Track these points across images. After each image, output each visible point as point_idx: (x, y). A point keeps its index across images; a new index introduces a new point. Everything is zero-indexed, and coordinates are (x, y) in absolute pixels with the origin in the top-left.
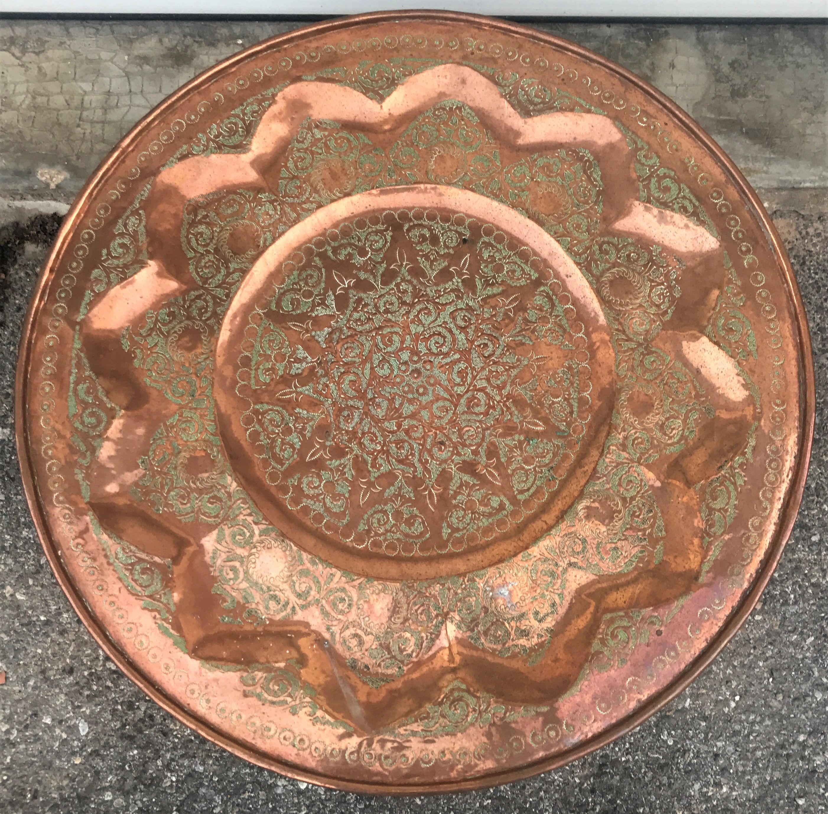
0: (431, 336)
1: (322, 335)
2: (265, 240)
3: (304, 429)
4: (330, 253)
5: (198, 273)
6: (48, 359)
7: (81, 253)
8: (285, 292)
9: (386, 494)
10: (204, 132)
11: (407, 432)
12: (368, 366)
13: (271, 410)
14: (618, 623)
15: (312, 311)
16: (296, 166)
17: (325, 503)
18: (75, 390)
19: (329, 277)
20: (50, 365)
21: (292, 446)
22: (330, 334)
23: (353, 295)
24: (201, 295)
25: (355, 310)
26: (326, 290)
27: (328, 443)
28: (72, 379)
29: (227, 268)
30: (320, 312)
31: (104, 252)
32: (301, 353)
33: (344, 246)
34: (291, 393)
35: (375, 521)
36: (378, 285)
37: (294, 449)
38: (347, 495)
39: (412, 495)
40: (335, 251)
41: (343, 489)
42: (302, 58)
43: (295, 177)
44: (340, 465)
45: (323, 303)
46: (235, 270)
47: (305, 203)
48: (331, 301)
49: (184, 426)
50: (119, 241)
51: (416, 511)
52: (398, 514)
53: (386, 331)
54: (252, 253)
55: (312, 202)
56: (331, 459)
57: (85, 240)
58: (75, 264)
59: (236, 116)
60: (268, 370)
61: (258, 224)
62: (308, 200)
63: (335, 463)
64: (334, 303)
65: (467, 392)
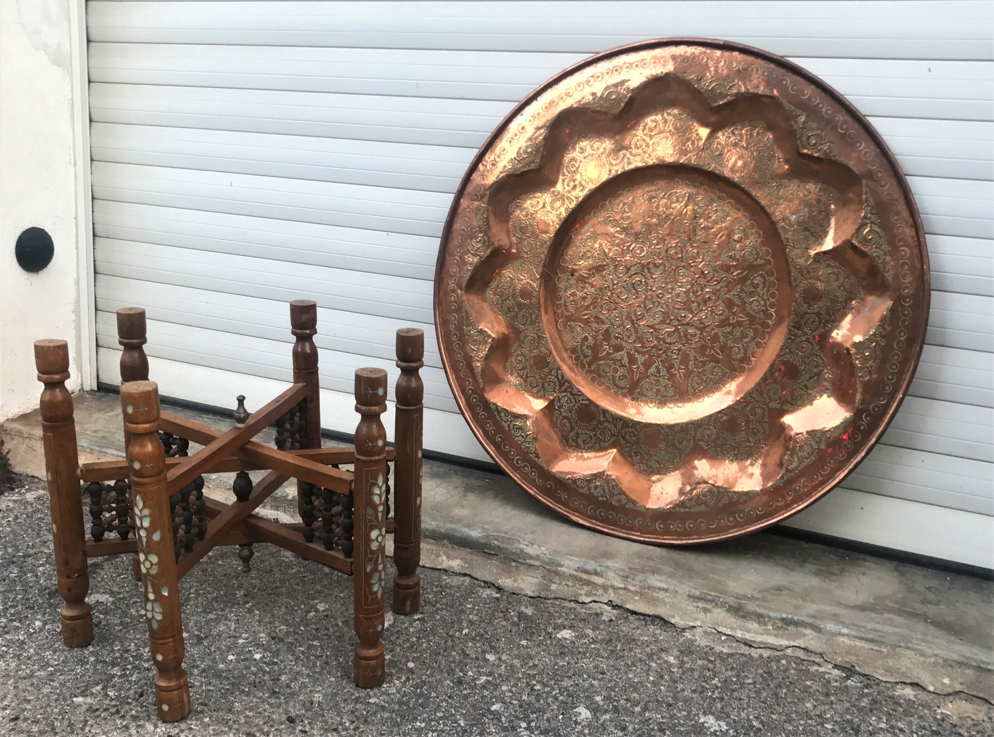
0: (635, 289)
1: (641, 359)
2: (583, 400)
3: (702, 361)
4: (588, 360)
5: (609, 440)
6: (672, 527)
7: (603, 514)
8: (615, 385)
9: (739, 303)
10: (521, 445)
11: (697, 297)
12: (657, 327)
13: (691, 384)
14: (805, 143)
15: (625, 366)
16: (536, 387)
17: (749, 342)
18: (689, 508)
19: (603, 358)
20: (675, 525)
21: (714, 368)
22: (639, 353)
23: (613, 342)
24: (622, 437)
25: (622, 339)
26: (612, 359)
27: (710, 345)
28: (682, 510)
29: (603, 422)
30: (625, 361)
31: (601, 499)
32: (653, 369)
33: (582, 351)
35: (756, 308)
36: (605, 327)
37: (715, 367)
38: (742, 328)
39: (738, 287)
40: (586, 357)
41: (738, 332)
42: (471, 389)
43: (543, 387)
44: (723, 335)
45: (620, 360)
46: (604, 416)
47: (558, 379)
48: (618, 355)
49: (706, 438)
50: (593, 490)
51: (749, 282)
52: (752, 294)
53: (634, 318)
54: (593, 409)
55: (557, 374)
56: (720, 342)
57: (595, 511)
58: (610, 517)
59: (509, 426)
60: (666, 390)
61: (574, 406)
62: (557, 377)
63: (722, 339)
64: (619, 353)
65: (668, 261)
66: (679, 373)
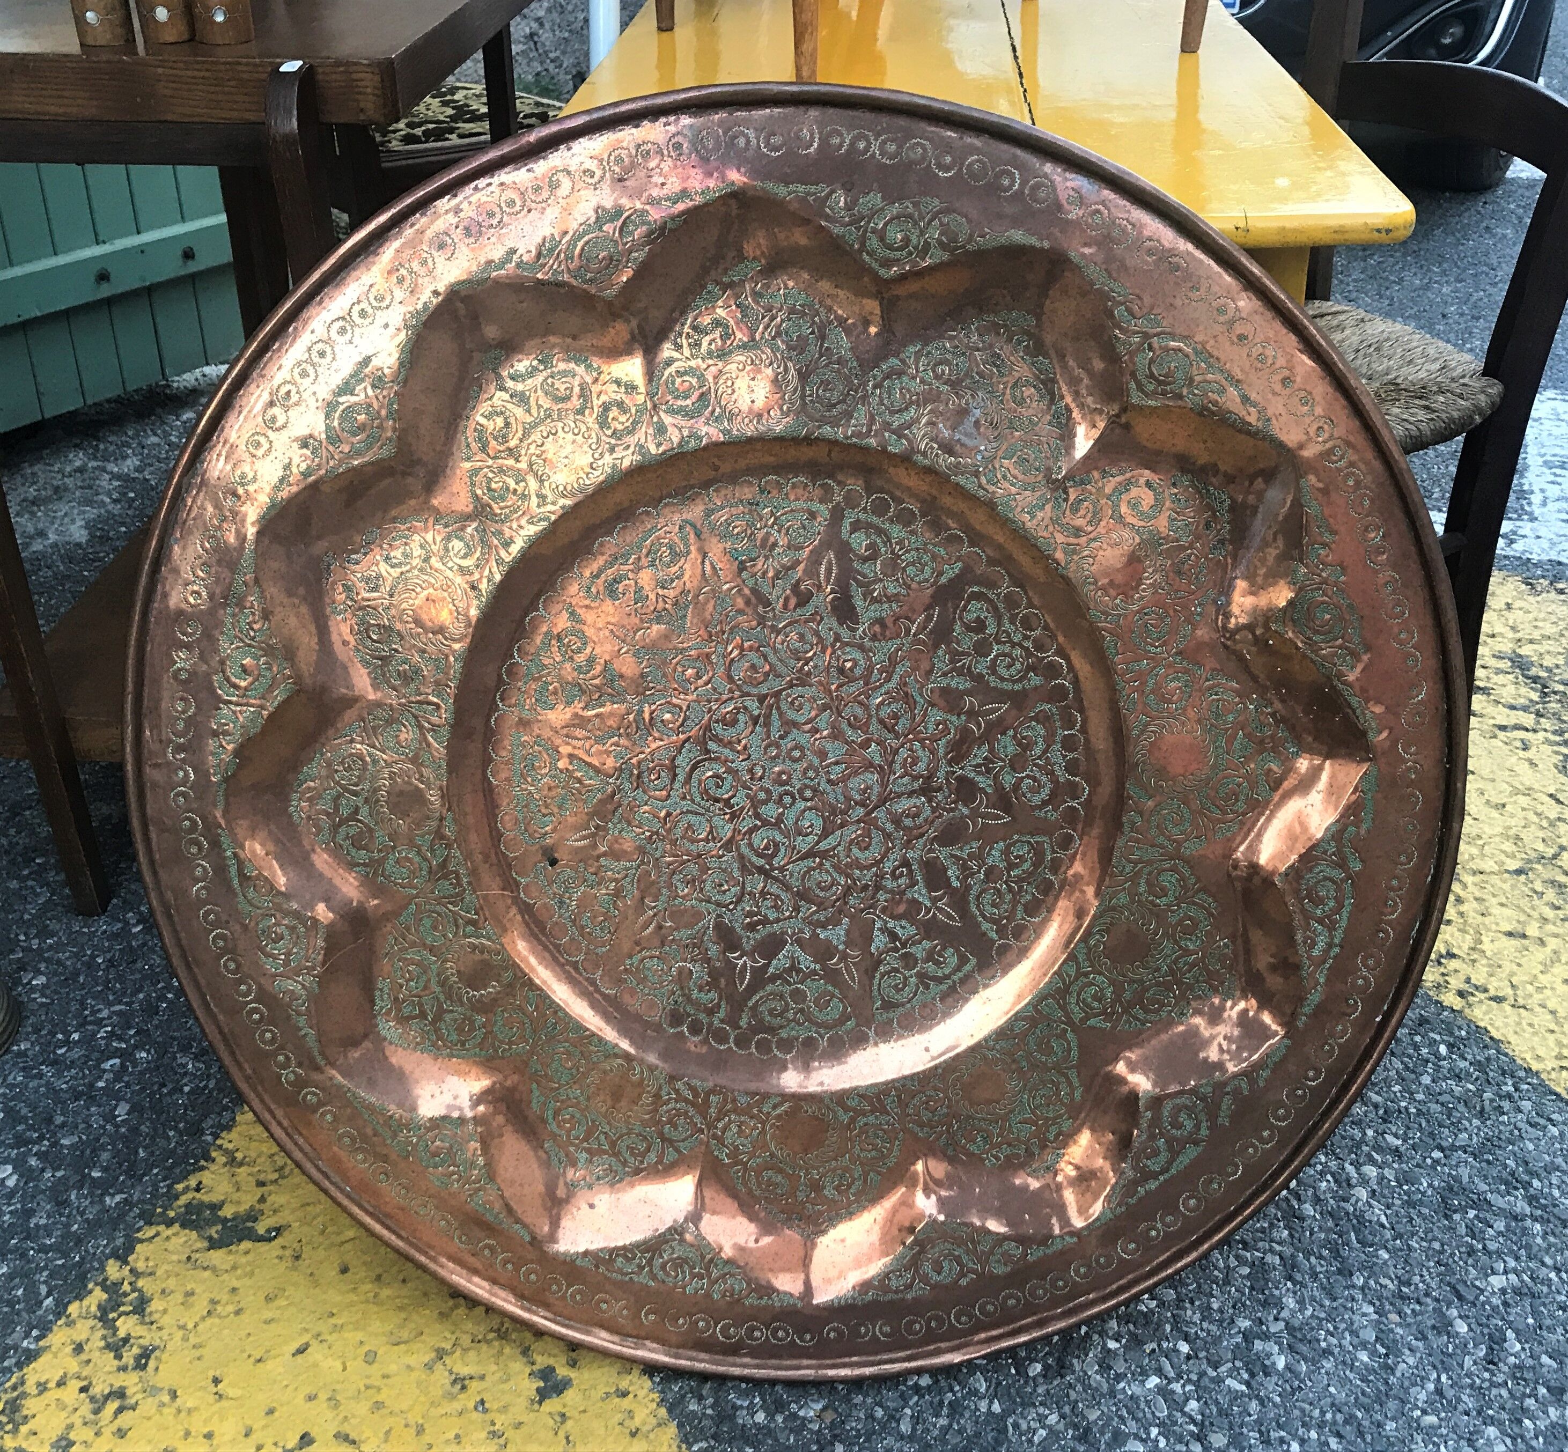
0: (717, 800)
1: (836, 935)
2: (775, 1107)
3: (971, 856)
4: (722, 1014)
5: (890, 1150)
6: (1154, 1233)
7: (990, 1308)
8: (819, 1025)
9: (968, 685)
10: (708, 1295)
11: (865, 727)
12: (823, 846)
13: (984, 917)
14: (882, 252)
15: (814, 972)
16: (648, 1150)
17: (1045, 752)
18: (1164, 1171)
19: (752, 989)
20: (1159, 1225)
21: (1006, 852)
22: (824, 927)
23: (749, 940)
24: (914, 1122)
25: (765, 921)
26: (773, 979)
27: (965, 811)
28: (1153, 1185)
29: (853, 1120)
30: (806, 962)
31: (963, 1282)
32: (879, 941)
33: (696, 1004)
34: (940, 910)
35: (1013, 671)
36: (709, 921)
37: (1008, 847)
38: (1011, 733)
39: (940, 653)
40: (711, 1012)
41: (1007, 745)
42: (506, 1262)
43: (664, 1139)
44: (979, 773)
45: (794, 968)
46: (846, 1109)
47: (686, 1100)
48: (781, 961)
49: (1096, 1004)
50: (935, 1278)
51: (958, 628)
52: (982, 649)
53: (762, 862)
54: (811, 1109)
55: (677, 1091)
56: (982, 790)
57: (971, 1316)
58: (1011, 1302)
59: (654, 1277)
60: (937, 963)
61: (763, 1131)
62: (680, 1098)
63: (983, 781)
64: (780, 956)
65: (748, 695)
66: (938, 908)
